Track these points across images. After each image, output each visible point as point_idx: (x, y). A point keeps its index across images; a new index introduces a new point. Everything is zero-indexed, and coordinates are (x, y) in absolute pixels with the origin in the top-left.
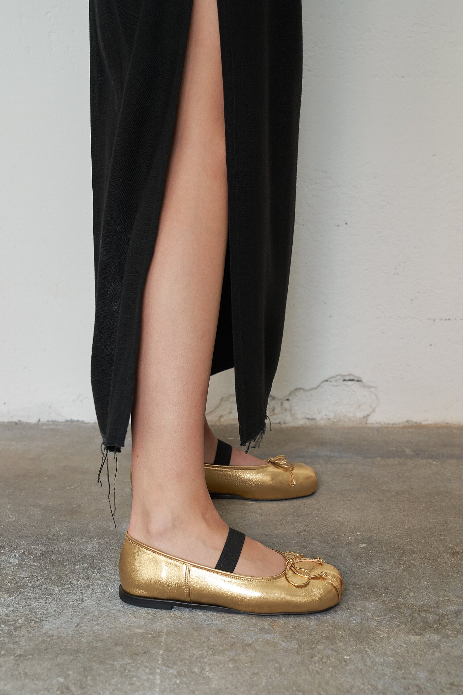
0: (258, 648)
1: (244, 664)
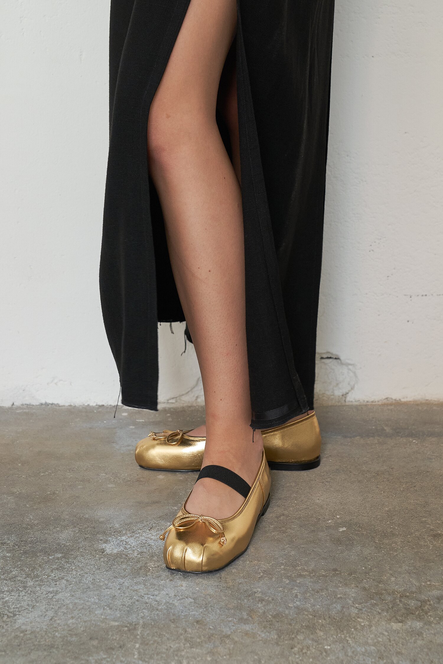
0: (236, 639)
1: (222, 657)
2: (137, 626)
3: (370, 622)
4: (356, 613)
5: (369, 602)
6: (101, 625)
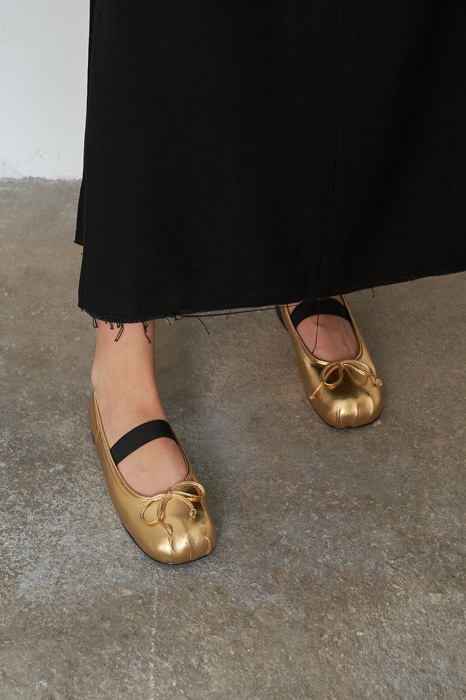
2: (152, 597)
3: (406, 590)
4: (392, 576)
5: (406, 555)
6: (113, 594)
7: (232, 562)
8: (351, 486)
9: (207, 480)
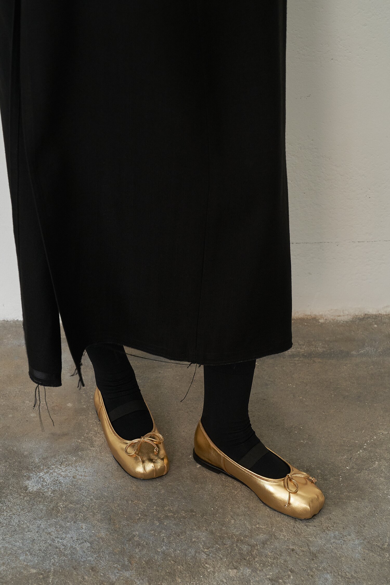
2: (49, 574)
3: (214, 568)
4: (205, 559)
5: (215, 546)
6: (24, 572)
7: (102, 551)
8: (181, 504)
9: (89, 501)
